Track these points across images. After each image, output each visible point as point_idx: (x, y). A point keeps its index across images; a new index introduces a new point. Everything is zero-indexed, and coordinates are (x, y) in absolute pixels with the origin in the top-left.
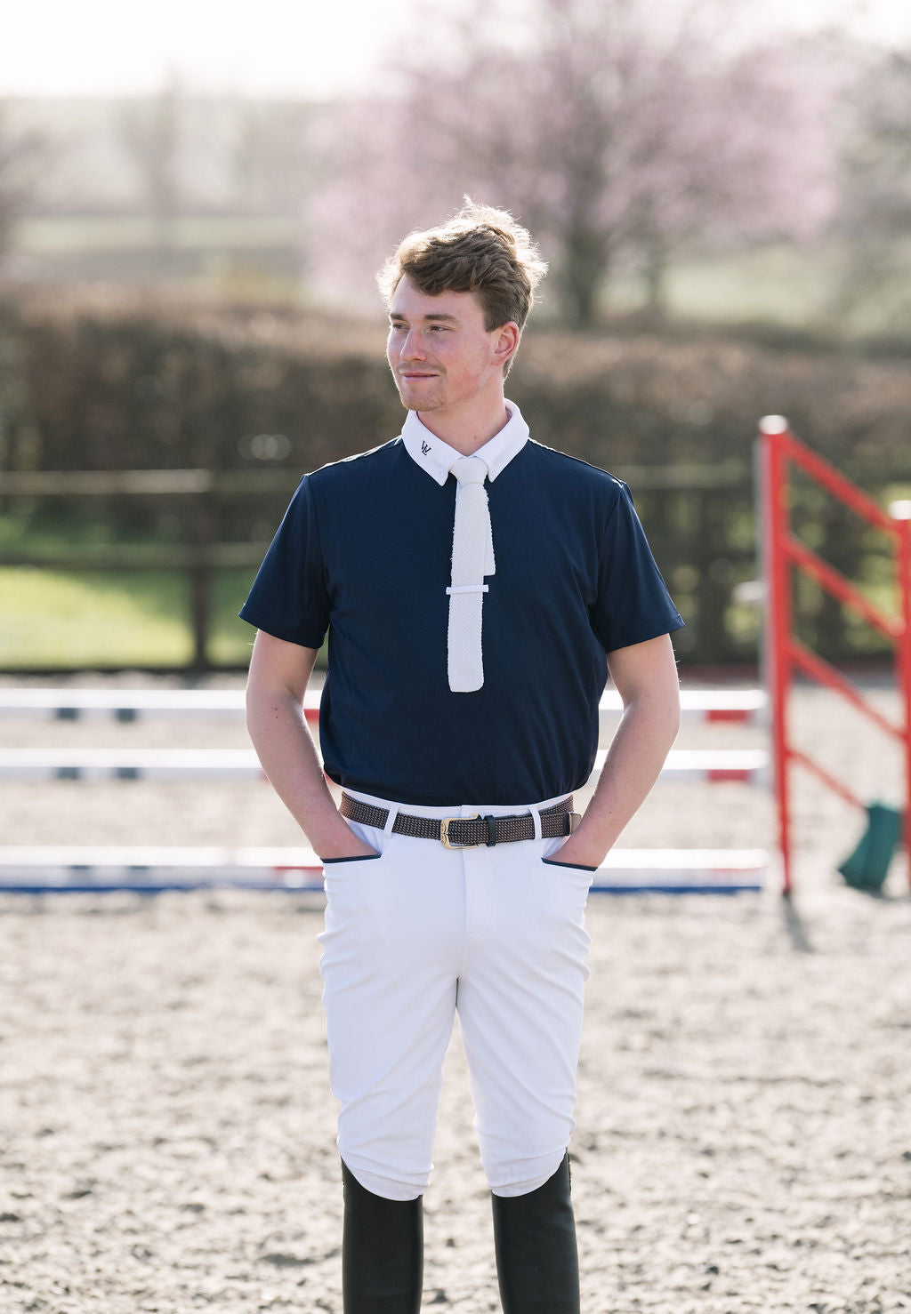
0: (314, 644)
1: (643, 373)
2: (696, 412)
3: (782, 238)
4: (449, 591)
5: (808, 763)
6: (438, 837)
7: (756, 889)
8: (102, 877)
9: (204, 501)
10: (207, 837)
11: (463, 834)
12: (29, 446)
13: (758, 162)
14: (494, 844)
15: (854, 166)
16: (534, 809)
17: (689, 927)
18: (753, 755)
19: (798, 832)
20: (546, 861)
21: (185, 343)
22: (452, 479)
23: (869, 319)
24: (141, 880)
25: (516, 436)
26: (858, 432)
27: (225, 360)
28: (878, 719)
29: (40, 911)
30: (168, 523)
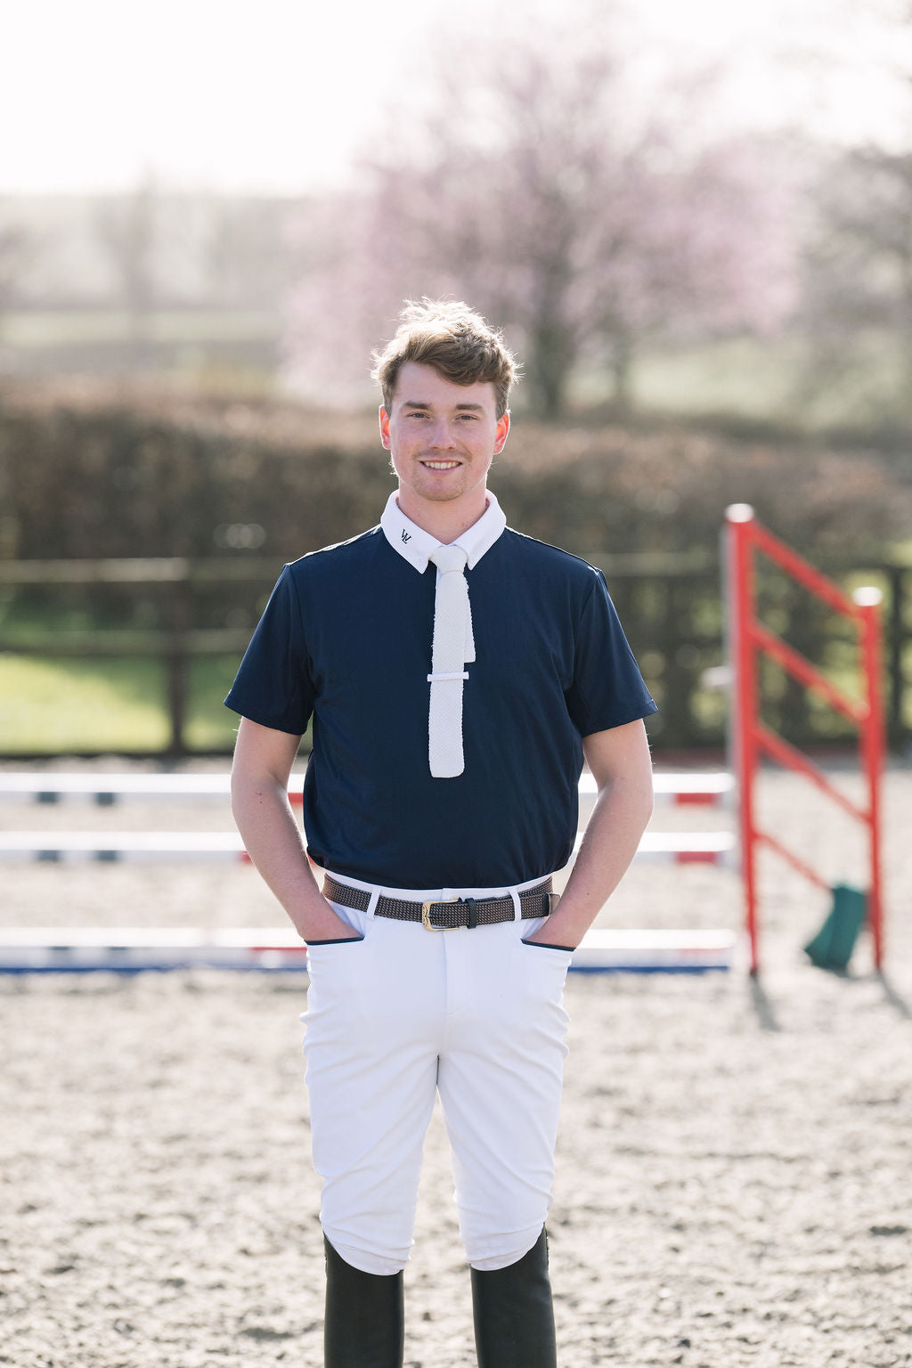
0: (298, 730)
1: (610, 463)
2: (663, 502)
3: (746, 331)
4: (430, 678)
5: (774, 845)
6: (419, 918)
7: (724, 969)
8: (82, 958)
9: (181, 589)
10: (185, 919)
11: (444, 917)
12: (9, 534)
14: (475, 927)
15: (814, 260)
16: (514, 891)
17: (657, 1006)
18: (720, 837)
19: (765, 913)
20: (525, 942)
21: (161, 434)
22: (432, 567)
23: (830, 410)
24: (121, 961)
25: (493, 524)
26: (821, 521)
27: (201, 449)
28: (842, 801)
29: (21, 991)
30: (145, 610)
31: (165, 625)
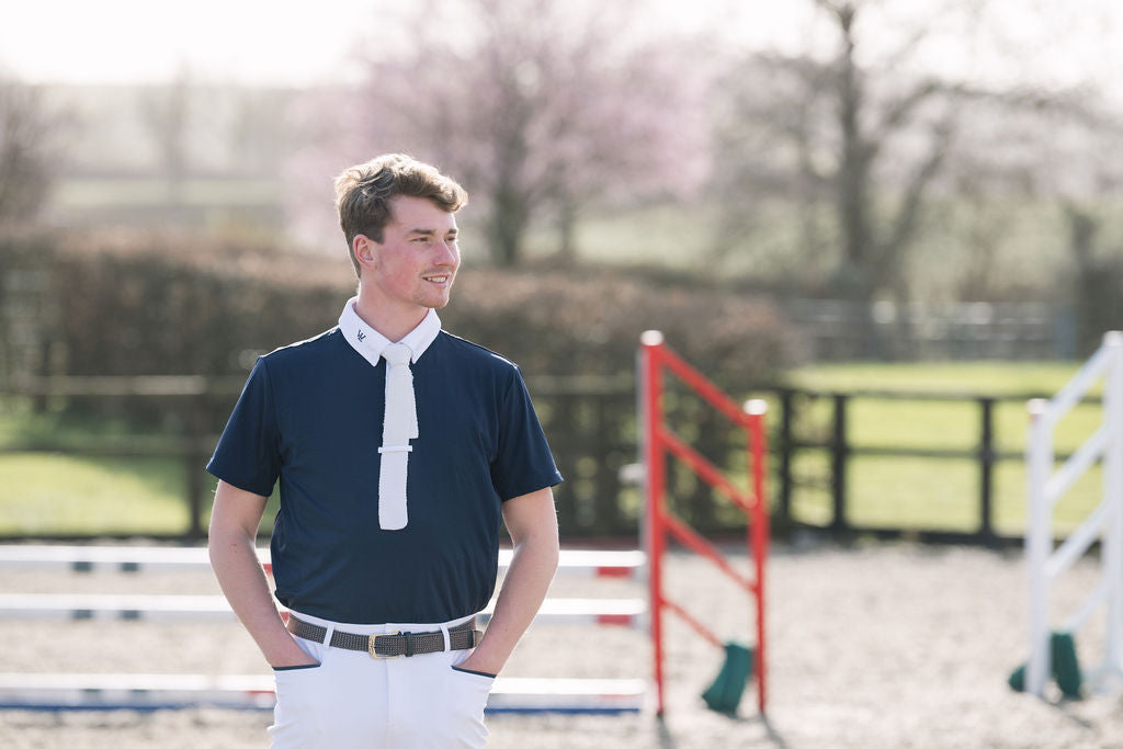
0: (265, 492)
1: (554, 302)
2: (597, 334)
3: (667, 199)
4: (380, 450)
5: (680, 612)
6: (366, 648)
7: (635, 711)
8: (110, 698)
9: (199, 402)
10: (195, 668)
11: (386, 647)
12: (60, 356)
13: (648, 137)
14: (411, 655)
15: (726, 145)
16: (444, 627)
17: (576, 739)
18: (635, 603)
19: (670, 667)
20: (454, 668)
21: (186, 275)
22: (383, 361)
23: (739, 263)
24: (141, 701)
25: (430, 328)
26: (725, 351)
27: (219, 288)
28: (737, 578)
29: (60, 724)
30: (172, 420)
31: (189, 431)
